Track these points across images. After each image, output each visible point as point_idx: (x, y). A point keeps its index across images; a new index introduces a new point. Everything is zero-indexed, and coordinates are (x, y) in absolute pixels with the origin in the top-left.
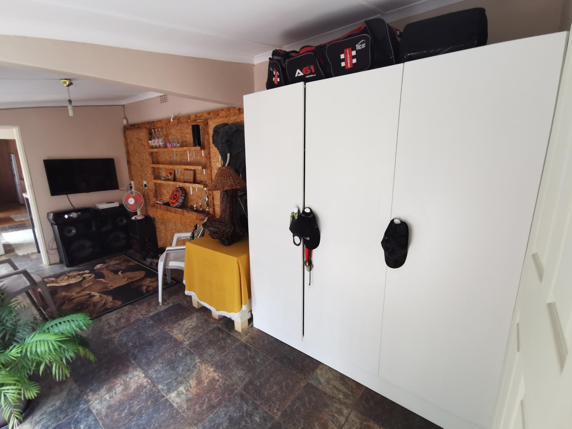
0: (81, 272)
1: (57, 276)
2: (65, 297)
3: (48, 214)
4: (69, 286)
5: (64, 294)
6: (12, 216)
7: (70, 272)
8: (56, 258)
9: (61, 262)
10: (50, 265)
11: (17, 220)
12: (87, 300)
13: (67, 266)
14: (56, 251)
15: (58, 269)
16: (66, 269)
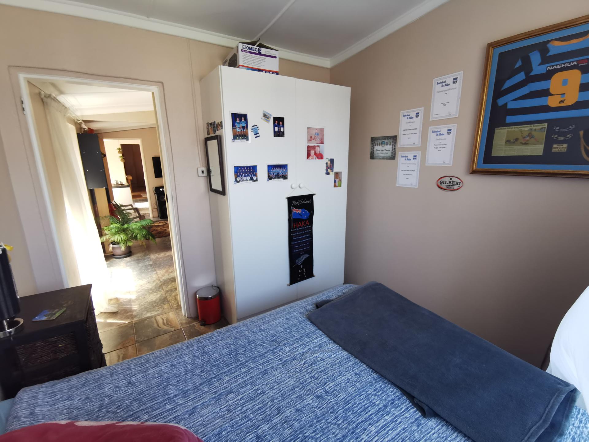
0: (166, 221)
1: (154, 222)
2: (155, 229)
3: (153, 188)
4: (158, 226)
5: (155, 228)
6: (142, 194)
7: (161, 221)
8: (156, 214)
9: (158, 217)
10: (153, 217)
11: (144, 196)
12: (164, 231)
13: (161, 219)
14: (156, 210)
15: (156, 219)
16: (160, 219)
